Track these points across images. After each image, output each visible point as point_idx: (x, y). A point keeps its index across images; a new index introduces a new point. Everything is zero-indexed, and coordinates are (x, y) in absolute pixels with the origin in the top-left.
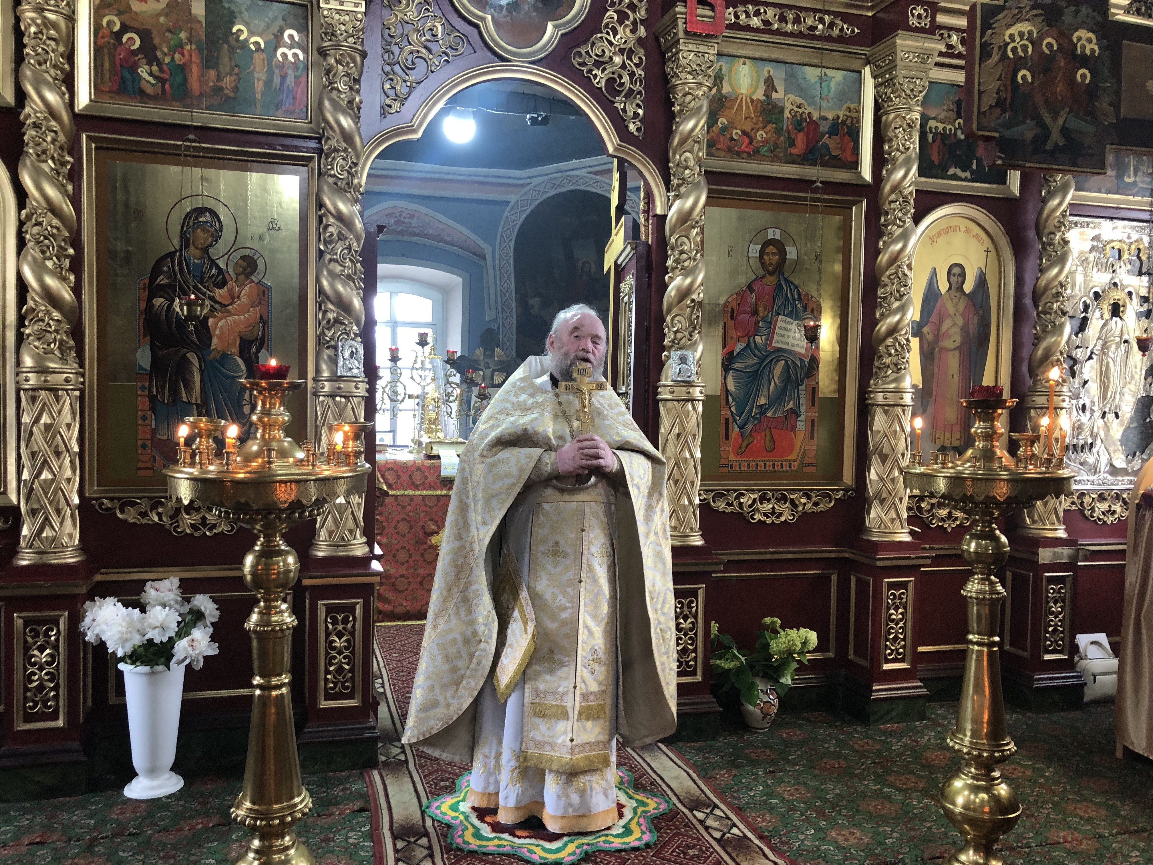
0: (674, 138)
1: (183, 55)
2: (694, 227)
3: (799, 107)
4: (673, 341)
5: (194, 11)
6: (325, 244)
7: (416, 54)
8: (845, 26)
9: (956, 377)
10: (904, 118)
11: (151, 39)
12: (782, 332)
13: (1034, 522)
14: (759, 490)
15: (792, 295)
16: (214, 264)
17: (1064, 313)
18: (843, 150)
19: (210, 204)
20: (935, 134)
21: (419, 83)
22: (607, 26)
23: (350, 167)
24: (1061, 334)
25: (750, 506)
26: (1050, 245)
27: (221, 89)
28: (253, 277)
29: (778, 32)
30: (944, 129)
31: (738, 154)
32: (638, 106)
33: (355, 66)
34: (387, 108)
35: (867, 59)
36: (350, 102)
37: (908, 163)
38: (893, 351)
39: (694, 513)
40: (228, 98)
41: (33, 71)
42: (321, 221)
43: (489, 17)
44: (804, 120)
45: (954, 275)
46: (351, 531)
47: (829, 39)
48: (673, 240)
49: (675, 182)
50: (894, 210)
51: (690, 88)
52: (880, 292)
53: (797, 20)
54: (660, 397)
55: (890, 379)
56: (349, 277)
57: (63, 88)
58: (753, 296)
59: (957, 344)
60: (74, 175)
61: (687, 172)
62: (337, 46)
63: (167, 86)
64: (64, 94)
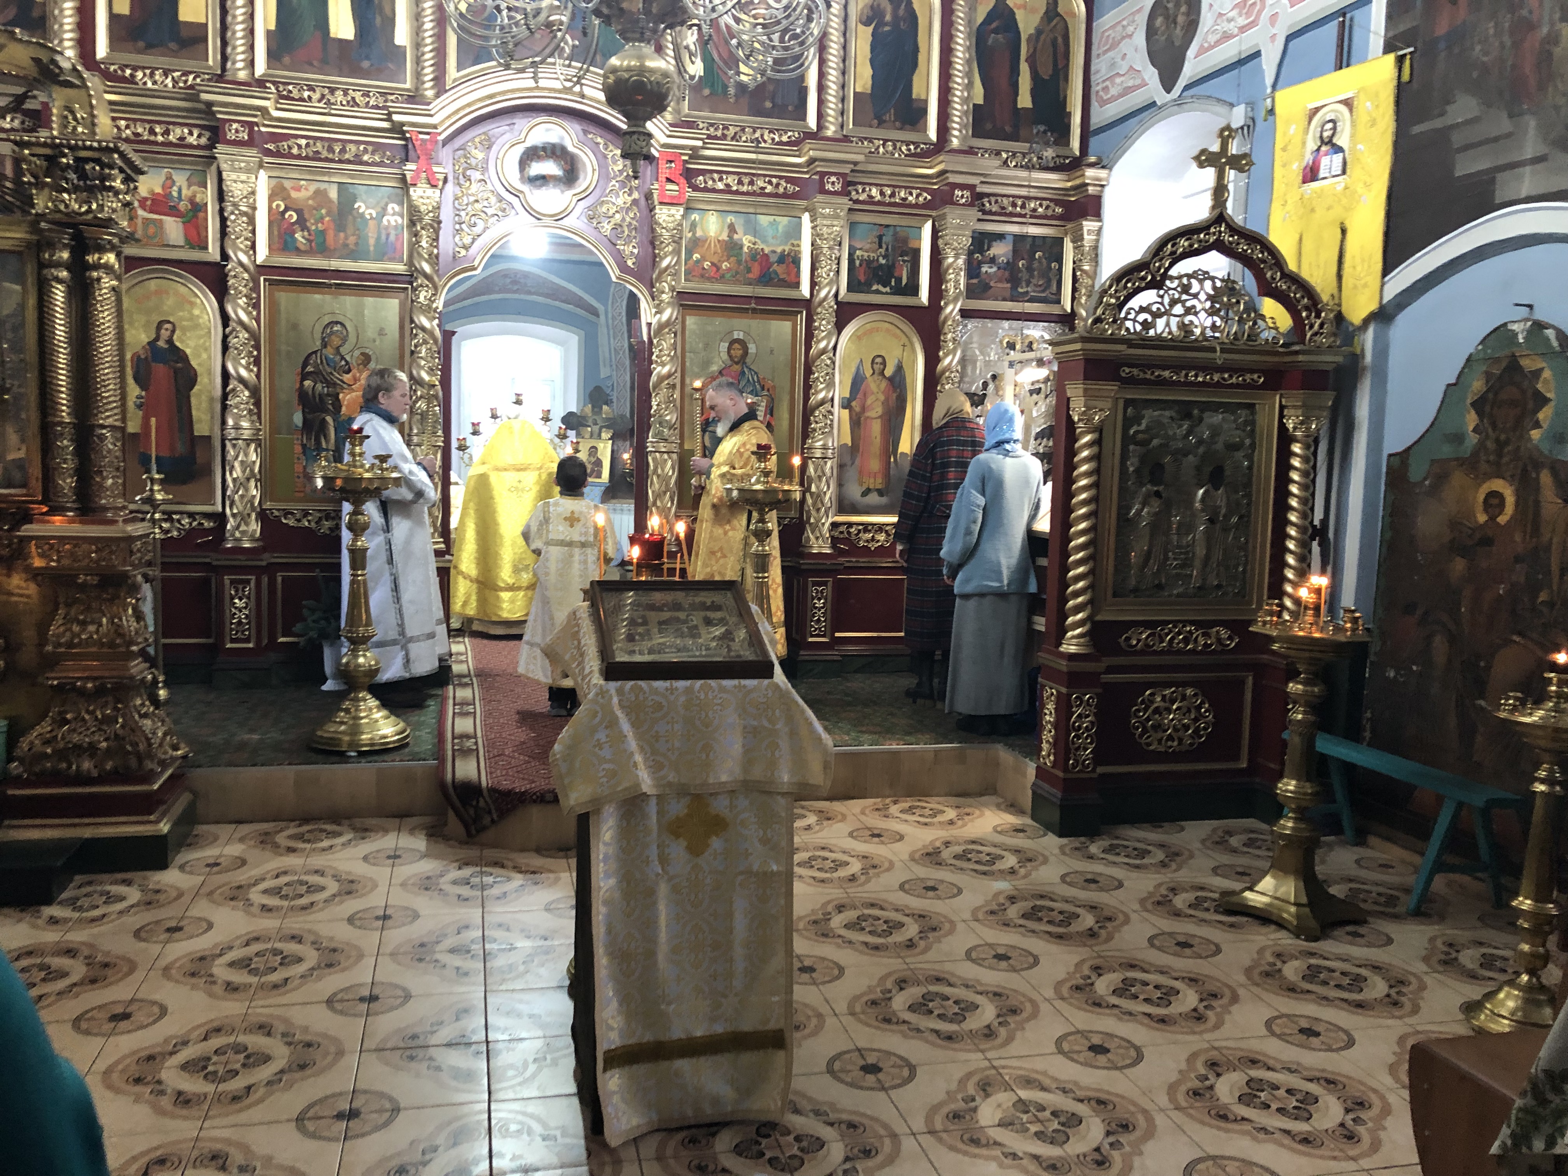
0: (655, 272)
1: (323, 224)
2: (668, 333)
4: (655, 411)
5: (330, 195)
6: (415, 346)
7: (477, 217)
8: (788, 186)
10: (825, 254)
15: (754, 377)
16: (343, 358)
18: (789, 274)
20: (862, 261)
21: (479, 236)
23: (431, 297)
27: (347, 245)
28: (368, 367)
30: (868, 256)
31: (710, 279)
32: (634, 247)
34: (457, 253)
35: (804, 209)
37: (829, 285)
38: (818, 420)
40: (352, 251)
41: (232, 242)
42: (412, 331)
44: (757, 253)
45: (877, 363)
47: (776, 195)
48: (656, 341)
49: (656, 302)
51: (664, 239)
52: (811, 377)
54: (648, 449)
55: (817, 439)
56: (431, 368)
57: (250, 251)
59: (880, 414)
60: (256, 305)
61: (664, 295)
62: (421, 219)
63: (313, 244)
64: (251, 255)
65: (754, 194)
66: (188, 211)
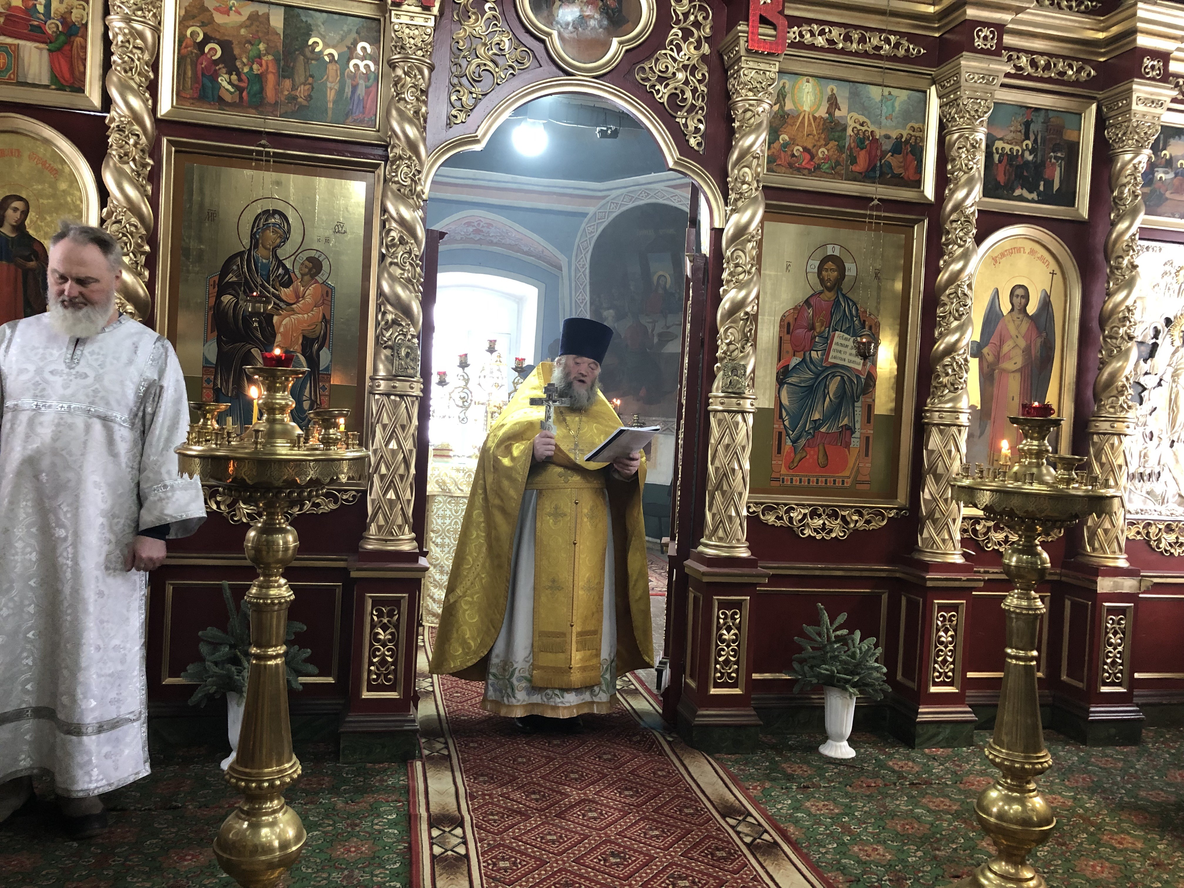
0: (733, 152)
1: (261, 65)
2: (750, 241)
3: (862, 125)
4: (725, 353)
5: (273, 23)
6: (387, 247)
7: (483, 68)
8: (911, 46)
9: (1017, 400)
10: (967, 138)
11: (232, 50)
12: (840, 348)
13: (1094, 549)
14: (810, 506)
15: (850, 311)
16: (281, 264)
17: (1131, 338)
18: (906, 169)
19: (280, 206)
20: (1002, 155)
21: (485, 95)
22: (671, 42)
23: (414, 175)
24: (1127, 359)
25: (800, 521)
26: (1117, 269)
27: (295, 98)
28: (317, 278)
29: (843, 52)
30: (1010, 149)
31: (799, 170)
32: (700, 121)
33: (423, 78)
34: (453, 119)
35: (933, 79)
36: (416, 113)
37: (970, 182)
38: (950, 371)
39: (741, 525)
40: (302, 107)
41: (119, 79)
42: (384, 226)
43: (555, 34)
44: (865, 138)
45: (1018, 296)
46: (400, 527)
47: (894, 59)
48: (729, 253)
49: (732, 196)
50: (956, 229)
51: (750, 105)
52: (939, 311)
53: (862, 40)
54: (710, 408)
55: (947, 398)
56: (409, 280)
57: (147, 95)
58: (810, 311)
59: (1019, 366)
60: (154, 177)
61: (745, 186)
62: (406, 59)
63: (245, 94)
64: (148, 100)
65: (866, 54)
66: (58, 34)
